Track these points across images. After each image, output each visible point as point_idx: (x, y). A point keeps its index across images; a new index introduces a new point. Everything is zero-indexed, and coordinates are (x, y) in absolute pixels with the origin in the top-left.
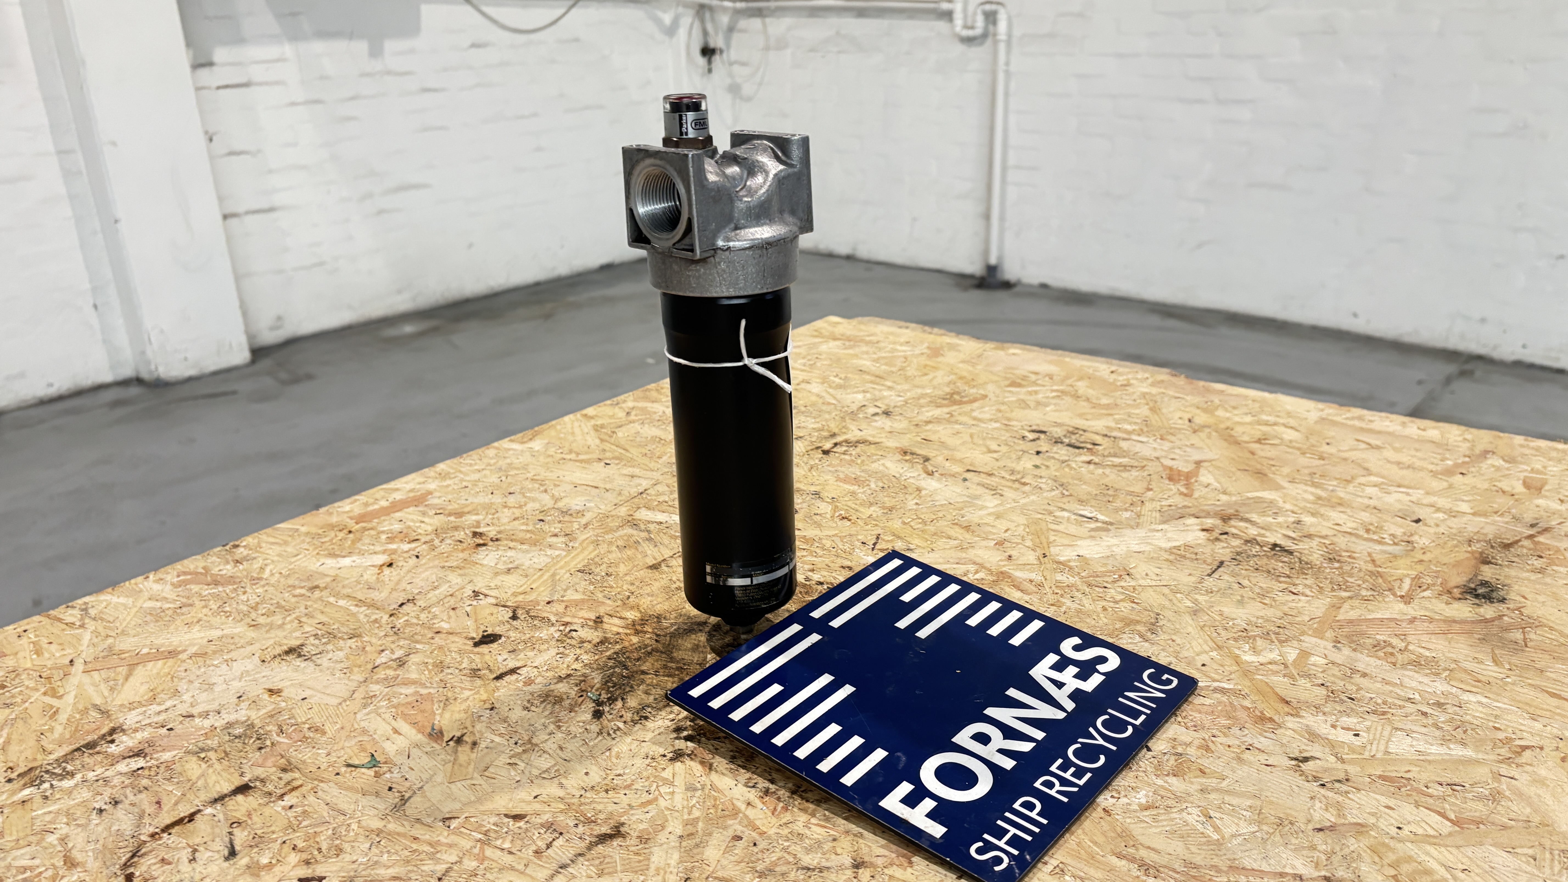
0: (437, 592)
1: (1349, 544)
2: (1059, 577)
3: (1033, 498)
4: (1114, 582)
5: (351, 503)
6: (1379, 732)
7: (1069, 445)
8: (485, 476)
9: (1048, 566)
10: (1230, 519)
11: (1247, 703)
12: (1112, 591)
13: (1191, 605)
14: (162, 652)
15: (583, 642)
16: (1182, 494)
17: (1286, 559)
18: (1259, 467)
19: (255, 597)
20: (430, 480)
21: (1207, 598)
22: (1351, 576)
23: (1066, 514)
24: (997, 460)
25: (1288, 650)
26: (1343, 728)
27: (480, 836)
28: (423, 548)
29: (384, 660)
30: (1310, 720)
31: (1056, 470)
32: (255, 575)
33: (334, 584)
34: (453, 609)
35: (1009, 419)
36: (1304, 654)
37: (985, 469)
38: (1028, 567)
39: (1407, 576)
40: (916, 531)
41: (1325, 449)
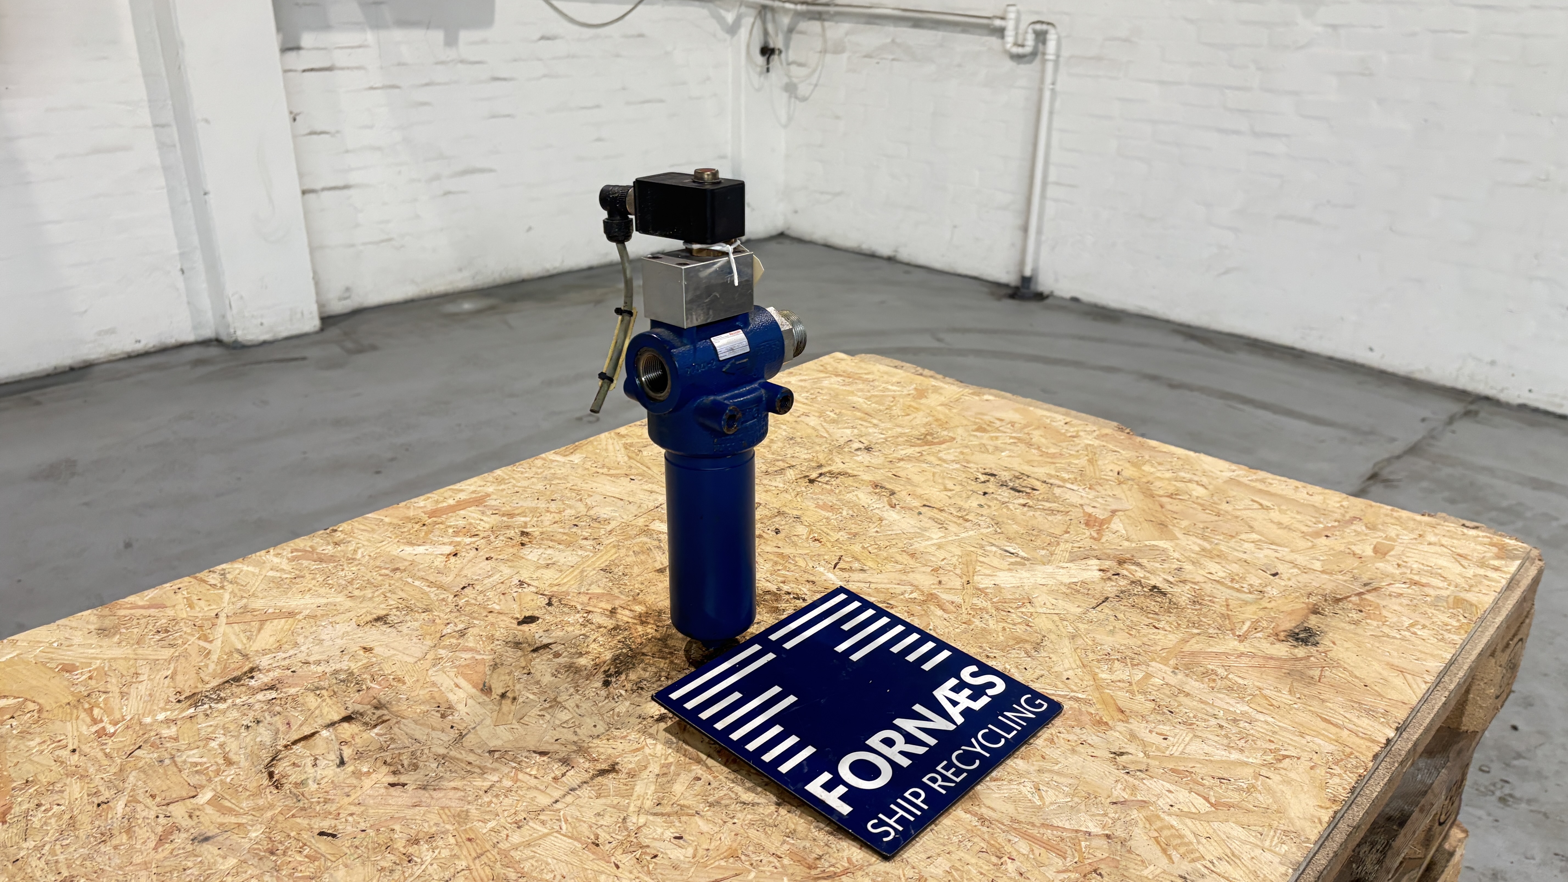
0: (491, 579)
1: (1215, 591)
2: (975, 601)
3: (971, 533)
4: (1017, 608)
5: (425, 500)
6: (1182, 738)
7: (1013, 489)
8: (533, 484)
9: (969, 591)
10: (1125, 562)
11: (1092, 710)
12: (1014, 615)
13: (1072, 631)
14: (284, 612)
15: (600, 627)
16: (1092, 538)
17: (1159, 600)
18: (1163, 518)
19: (350, 573)
20: (489, 484)
21: (1086, 626)
22: (1205, 617)
23: (994, 549)
24: (950, 498)
25: (1137, 672)
26: (1157, 733)
27: (515, 765)
28: (481, 543)
29: (449, 631)
30: (1136, 725)
31: (996, 510)
32: (350, 556)
33: (411, 568)
34: (503, 594)
35: (968, 462)
36: (1148, 676)
37: (939, 505)
38: (953, 591)
39: (1248, 619)
40: (871, 555)
41: (1224, 506)
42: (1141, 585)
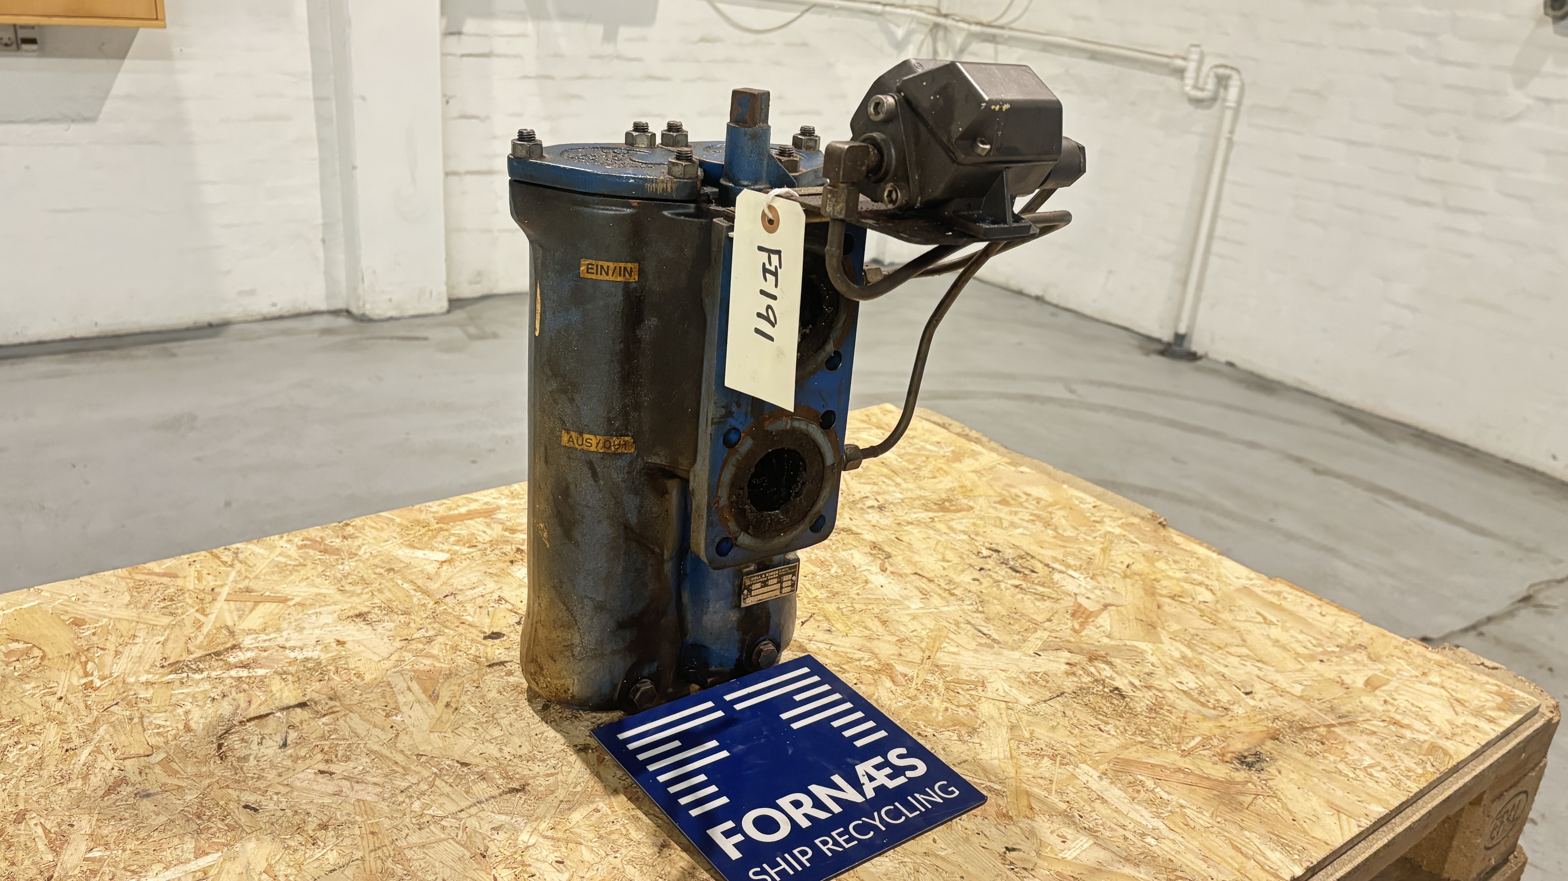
0: (474, 592)
1: (1178, 701)
2: (929, 677)
3: (951, 607)
4: (968, 690)
5: (439, 505)
7: (1011, 568)
9: (926, 667)
10: (1096, 659)
12: (962, 697)
13: (1013, 721)
14: (278, 597)
16: (1073, 629)
17: (1116, 702)
18: (1155, 619)
19: (348, 568)
20: (503, 497)
21: (1030, 718)
22: (1157, 726)
23: (969, 627)
24: (944, 569)
25: (1063, 771)
26: (1058, 835)
27: (436, 771)
28: (477, 554)
29: (419, 635)
30: (1039, 824)
31: (986, 588)
33: (405, 570)
34: (480, 607)
35: (977, 534)
36: (1072, 777)
37: (930, 575)
38: (910, 664)
39: (1202, 735)
40: (843, 617)
41: (1225, 615)
42: (1103, 685)
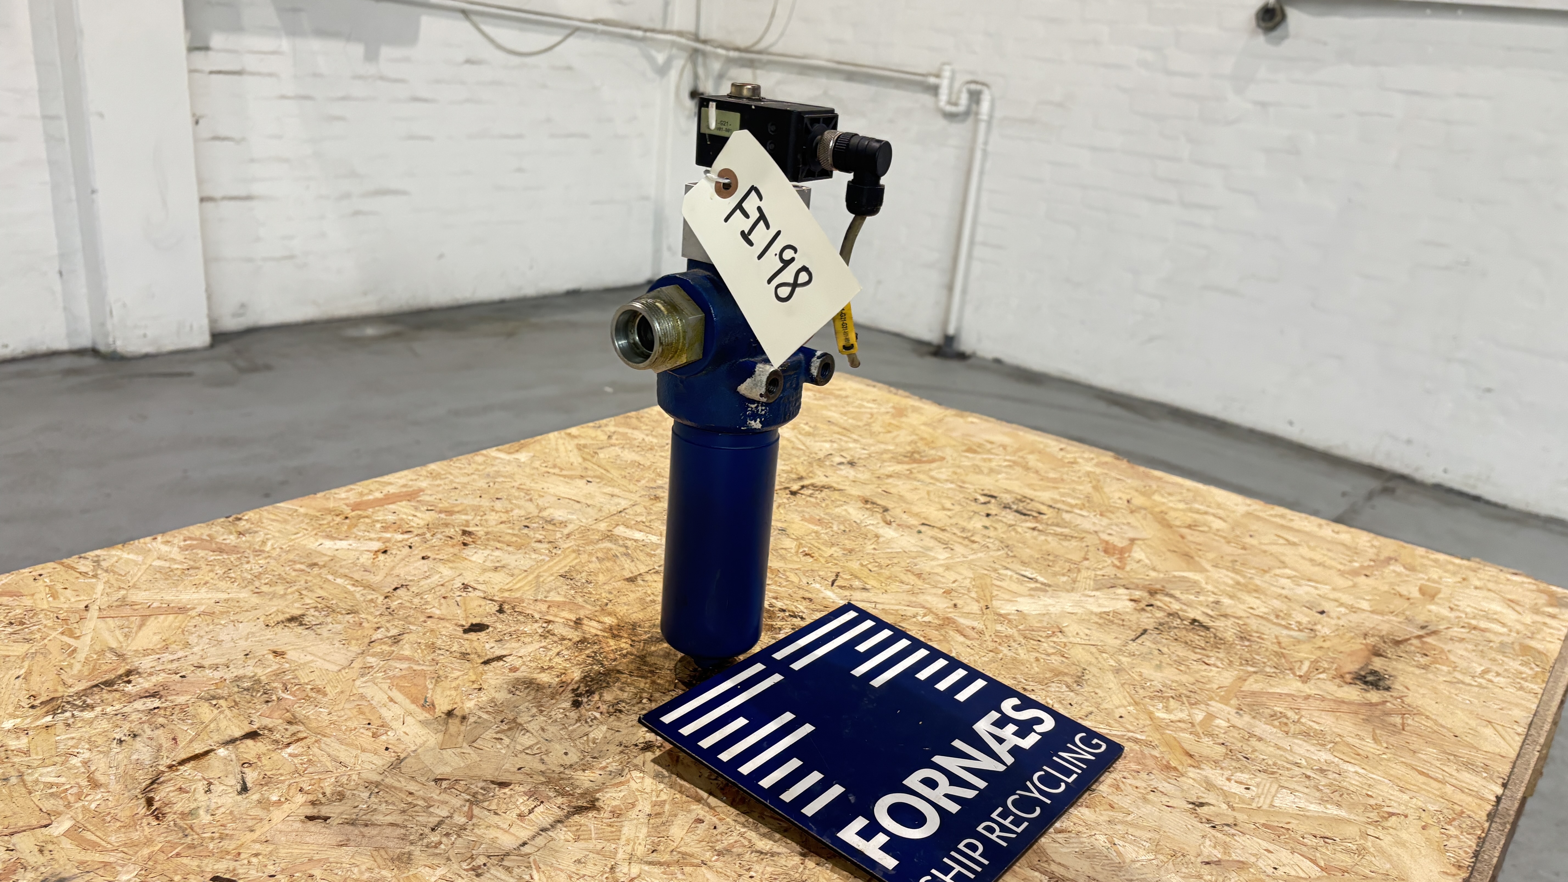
0: (429, 581)
1: (1260, 626)
2: (999, 627)
3: (980, 555)
4: (1048, 637)
5: (347, 491)
6: (1266, 788)
7: (1017, 511)
8: (474, 480)
9: (989, 617)
10: (1156, 593)
11: (1156, 753)
12: (1045, 645)
13: (1114, 664)
14: (173, 607)
15: (564, 639)
16: (1115, 566)
17: (1203, 634)
18: (1187, 549)
19: (257, 567)
20: (422, 478)
21: (1129, 660)
22: (1258, 654)
23: (1009, 573)
24: (950, 517)
25: (1196, 711)
26: (1236, 782)
27: (468, 797)
28: (415, 540)
29: (380, 636)
30: (1209, 772)
31: (1004, 533)
32: (257, 548)
33: (332, 564)
34: (444, 598)
35: (964, 482)
36: (1210, 717)
37: (939, 525)
38: (972, 616)
39: (1307, 659)
40: (872, 574)
41: (1248, 540)
42: (1179, 617)
